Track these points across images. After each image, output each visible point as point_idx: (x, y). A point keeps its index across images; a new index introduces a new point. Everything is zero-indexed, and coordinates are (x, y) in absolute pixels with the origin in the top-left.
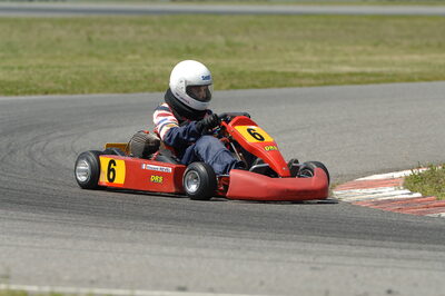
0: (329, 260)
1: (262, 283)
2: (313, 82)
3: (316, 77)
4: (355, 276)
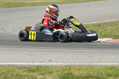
0: (34, 53)
1: (16, 60)
2: (30, 5)
3: (31, 4)
4: (41, 57)
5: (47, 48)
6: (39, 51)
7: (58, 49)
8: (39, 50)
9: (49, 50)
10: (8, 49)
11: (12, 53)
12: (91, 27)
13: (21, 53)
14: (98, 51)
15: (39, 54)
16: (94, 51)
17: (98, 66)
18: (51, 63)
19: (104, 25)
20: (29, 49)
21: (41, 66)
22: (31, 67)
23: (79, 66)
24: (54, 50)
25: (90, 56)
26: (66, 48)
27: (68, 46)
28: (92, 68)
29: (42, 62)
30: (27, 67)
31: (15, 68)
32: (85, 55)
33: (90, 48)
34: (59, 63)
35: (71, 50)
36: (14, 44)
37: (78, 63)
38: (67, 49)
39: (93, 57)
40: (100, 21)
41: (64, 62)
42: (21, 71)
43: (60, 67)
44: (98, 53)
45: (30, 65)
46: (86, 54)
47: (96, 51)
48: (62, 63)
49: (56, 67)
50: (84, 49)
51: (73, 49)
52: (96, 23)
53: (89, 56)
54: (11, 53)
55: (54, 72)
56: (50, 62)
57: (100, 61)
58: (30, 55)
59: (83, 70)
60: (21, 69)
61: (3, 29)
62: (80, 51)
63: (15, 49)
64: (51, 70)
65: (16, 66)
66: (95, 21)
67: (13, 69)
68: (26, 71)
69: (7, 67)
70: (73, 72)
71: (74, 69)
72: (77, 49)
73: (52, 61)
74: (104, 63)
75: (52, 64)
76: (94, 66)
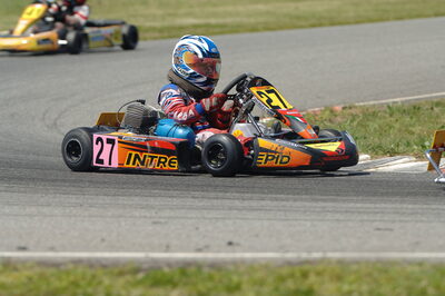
5: (220, 194)
6: (191, 208)
7: (263, 199)
8: (189, 202)
9: (227, 202)
10: (73, 199)
11: (90, 216)
12: (385, 118)
13: (120, 216)
14: (410, 206)
15: (191, 218)
16: (398, 206)
17: (410, 262)
18: (234, 252)
19: (435, 109)
20: (152, 199)
21: (198, 265)
22: (160, 268)
23: (340, 262)
24: (246, 203)
25: (381, 225)
26: (290, 196)
27: (301, 186)
28: (386, 271)
29: (199, 250)
30: (145, 266)
31: (100, 272)
32: (362, 221)
33: (382, 194)
34: (265, 251)
35: (308, 204)
36: (97, 182)
37: (335, 251)
38: (295, 200)
39: (391, 230)
40: (419, 93)
41: (282, 248)
42: (121, 281)
43: (267, 266)
44: (412, 214)
45: (155, 261)
46: (365, 217)
47: (405, 206)
48: (277, 251)
49: (251, 266)
50: (360, 198)
51: (317, 200)
52: (402, 102)
53: (376, 224)
54: (86, 213)
55: (244, 286)
56: (230, 248)
57: (417, 243)
58: (155, 223)
59: (352, 277)
60: (121, 274)
61: (55, 124)
62: (344, 205)
63: (101, 202)
64: (235, 279)
65: (104, 266)
66: (402, 94)
67: (94, 277)
68: (139, 283)
69: (71, 266)
70: (316, 287)
71: (319, 274)
72: (334, 201)
73: (238, 244)
74: (432, 250)
75: (238, 255)
76: (393, 263)
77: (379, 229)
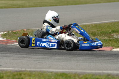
14: (46, 57)
16: (44, 57)
17: (49, 72)
23: (30, 71)
27: (17, 51)
28: (42, 74)
33: (39, 53)
34: (9, 68)
35: (19, 55)
37: (28, 68)
38: (16, 54)
39: (42, 63)
41: (14, 67)
43: (10, 72)
44: (47, 59)
46: (35, 59)
48: (12, 68)
49: (6, 72)
50: (33, 54)
51: (22, 54)
53: (38, 61)
55: (4, 77)
57: (50, 67)
59: (33, 75)
64: (2, 75)
70: (24, 78)
71: (24, 74)
72: (26, 55)
73: (2, 66)
74: (54, 69)
75: (2, 69)
76: (44, 72)
77: (39, 63)
